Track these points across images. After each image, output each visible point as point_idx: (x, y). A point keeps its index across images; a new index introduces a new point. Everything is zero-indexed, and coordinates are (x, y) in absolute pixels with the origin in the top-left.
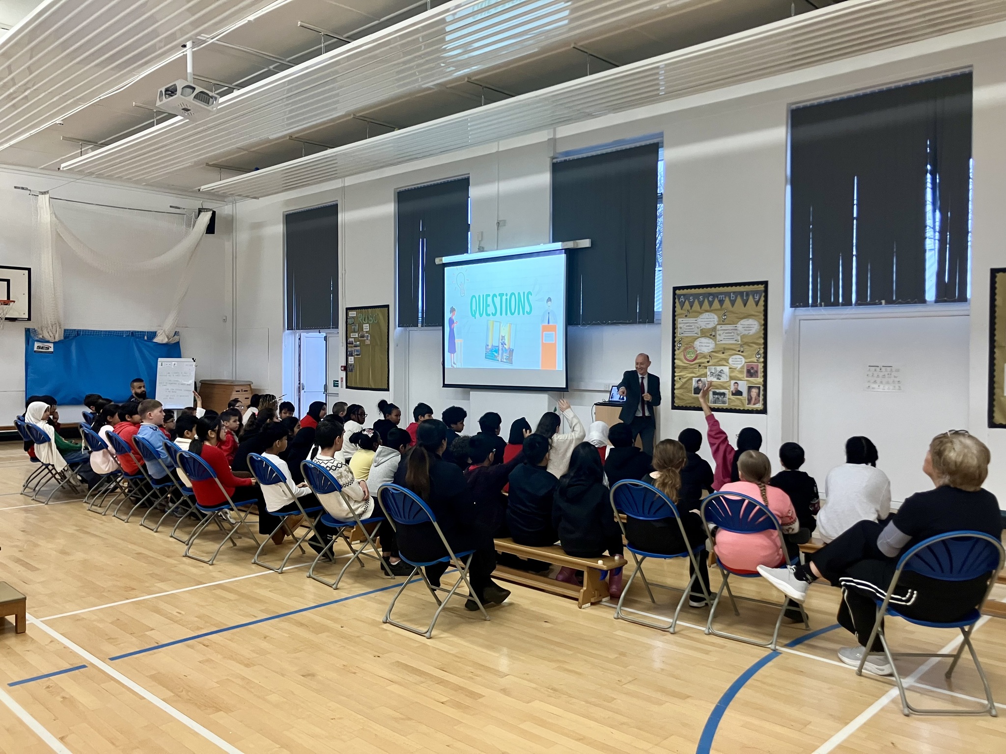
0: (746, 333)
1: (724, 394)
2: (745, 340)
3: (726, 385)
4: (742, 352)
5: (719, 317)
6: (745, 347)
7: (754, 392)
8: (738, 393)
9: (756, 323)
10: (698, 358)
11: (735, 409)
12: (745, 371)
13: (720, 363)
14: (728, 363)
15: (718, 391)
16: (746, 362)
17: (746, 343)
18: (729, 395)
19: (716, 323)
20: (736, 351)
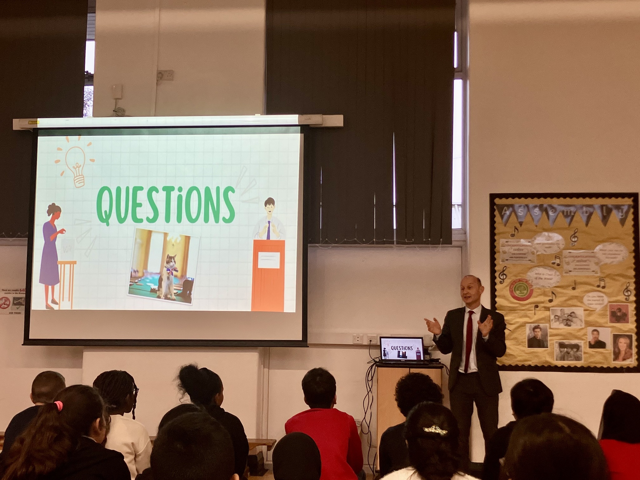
0: (608, 261)
1: (577, 347)
2: (607, 272)
3: (580, 334)
4: (604, 287)
5: (565, 239)
6: (607, 280)
7: (623, 343)
8: (600, 344)
9: (622, 248)
10: (534, 294)
11: (595, 367)
12: (608, 313)
13: (570, 302)
14: (582, 302)
15: (566, 342)
16: (610, 302)
17: (608, 276)
18: (584, 347)
19: (562, 247)
20: (594, 286)
